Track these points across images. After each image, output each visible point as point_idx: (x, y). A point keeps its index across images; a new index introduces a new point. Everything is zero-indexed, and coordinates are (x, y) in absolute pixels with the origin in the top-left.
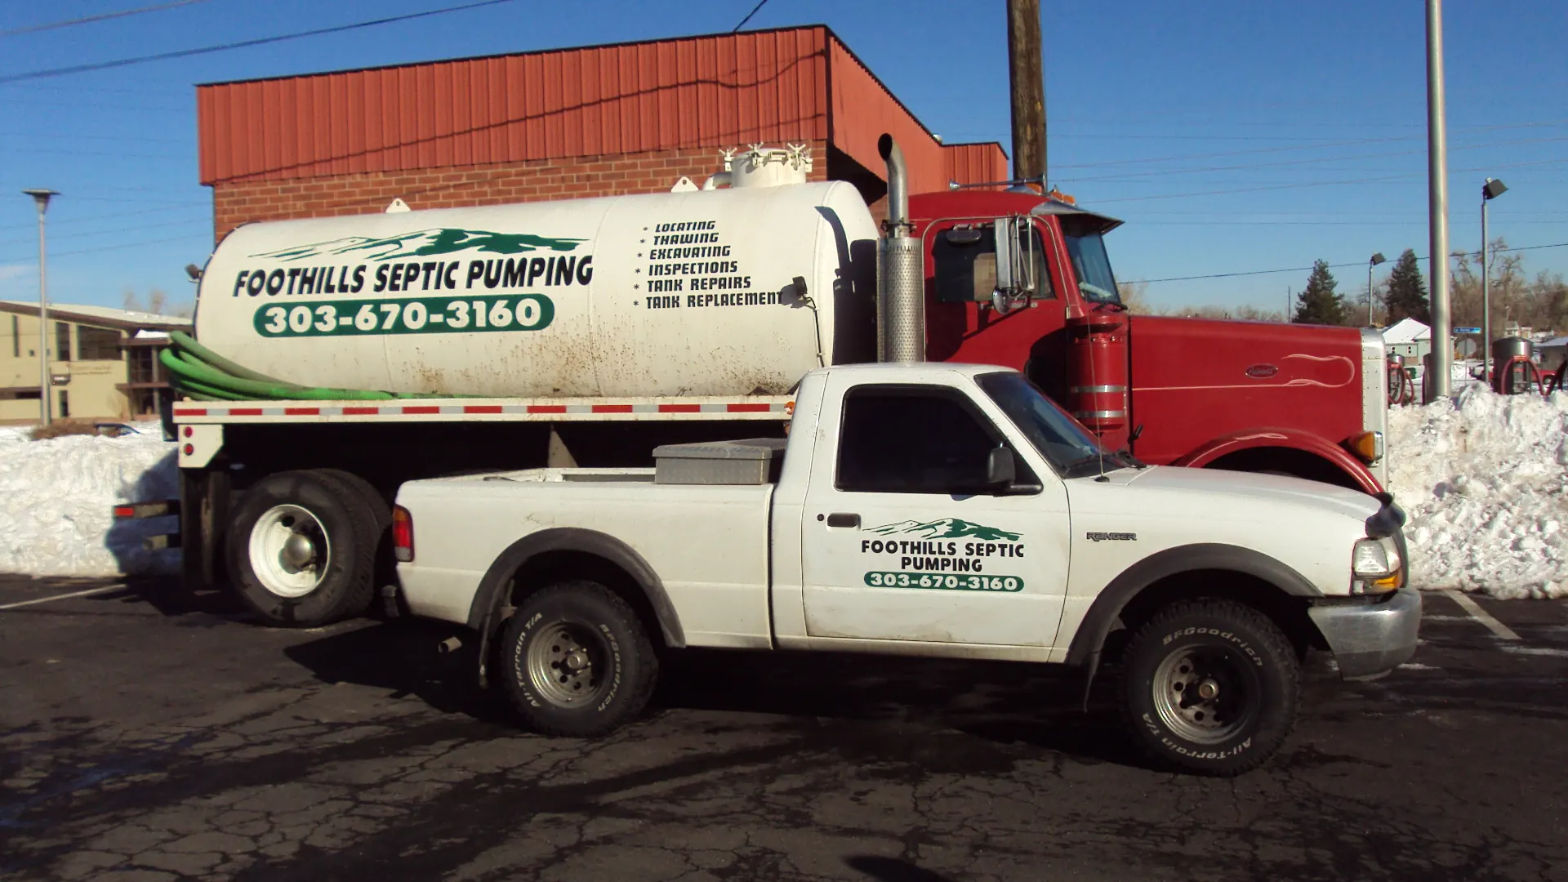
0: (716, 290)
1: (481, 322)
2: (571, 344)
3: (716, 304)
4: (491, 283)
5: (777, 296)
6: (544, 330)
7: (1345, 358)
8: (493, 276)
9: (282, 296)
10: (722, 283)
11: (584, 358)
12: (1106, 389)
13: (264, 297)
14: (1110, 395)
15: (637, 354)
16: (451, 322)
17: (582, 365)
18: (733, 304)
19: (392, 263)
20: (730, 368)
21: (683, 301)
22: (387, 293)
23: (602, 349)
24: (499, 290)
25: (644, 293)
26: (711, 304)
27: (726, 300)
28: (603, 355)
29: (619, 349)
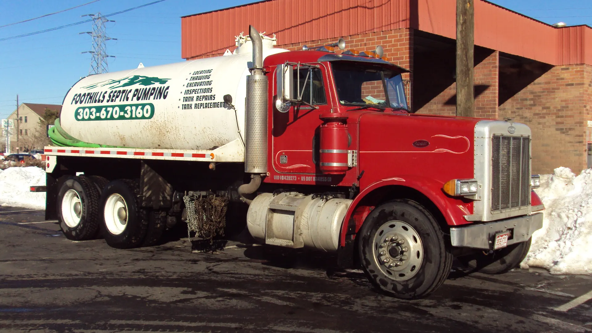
0: (204, 102)
1: (134, 116)
2: (160, 125)
3: (203, 108)
4: (138, 99)
5: (223, 104)
6: (152, 119)
7: (465, 137)
8: (139, 96)
9: (83, 105)
10: (206, 98)
11: (164, 132)
12: (335, 151)
13: (79, 105)
14: (339, 154)
15: (180, 130)
16: (126, 115)
17: (164, 134)
18: (209, 108)
19: (114, 90)
20: (210, 136)
21: (193, 106)
22: (110, 103)
23: (169, 128)
24: (140, 102)
25: (182, 103)
26: (202, 107)
27: (207, 106)
28: (170, 130)
29: (174, 128)
